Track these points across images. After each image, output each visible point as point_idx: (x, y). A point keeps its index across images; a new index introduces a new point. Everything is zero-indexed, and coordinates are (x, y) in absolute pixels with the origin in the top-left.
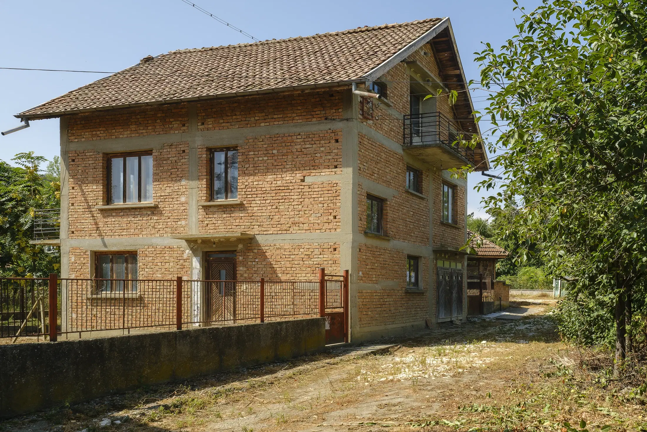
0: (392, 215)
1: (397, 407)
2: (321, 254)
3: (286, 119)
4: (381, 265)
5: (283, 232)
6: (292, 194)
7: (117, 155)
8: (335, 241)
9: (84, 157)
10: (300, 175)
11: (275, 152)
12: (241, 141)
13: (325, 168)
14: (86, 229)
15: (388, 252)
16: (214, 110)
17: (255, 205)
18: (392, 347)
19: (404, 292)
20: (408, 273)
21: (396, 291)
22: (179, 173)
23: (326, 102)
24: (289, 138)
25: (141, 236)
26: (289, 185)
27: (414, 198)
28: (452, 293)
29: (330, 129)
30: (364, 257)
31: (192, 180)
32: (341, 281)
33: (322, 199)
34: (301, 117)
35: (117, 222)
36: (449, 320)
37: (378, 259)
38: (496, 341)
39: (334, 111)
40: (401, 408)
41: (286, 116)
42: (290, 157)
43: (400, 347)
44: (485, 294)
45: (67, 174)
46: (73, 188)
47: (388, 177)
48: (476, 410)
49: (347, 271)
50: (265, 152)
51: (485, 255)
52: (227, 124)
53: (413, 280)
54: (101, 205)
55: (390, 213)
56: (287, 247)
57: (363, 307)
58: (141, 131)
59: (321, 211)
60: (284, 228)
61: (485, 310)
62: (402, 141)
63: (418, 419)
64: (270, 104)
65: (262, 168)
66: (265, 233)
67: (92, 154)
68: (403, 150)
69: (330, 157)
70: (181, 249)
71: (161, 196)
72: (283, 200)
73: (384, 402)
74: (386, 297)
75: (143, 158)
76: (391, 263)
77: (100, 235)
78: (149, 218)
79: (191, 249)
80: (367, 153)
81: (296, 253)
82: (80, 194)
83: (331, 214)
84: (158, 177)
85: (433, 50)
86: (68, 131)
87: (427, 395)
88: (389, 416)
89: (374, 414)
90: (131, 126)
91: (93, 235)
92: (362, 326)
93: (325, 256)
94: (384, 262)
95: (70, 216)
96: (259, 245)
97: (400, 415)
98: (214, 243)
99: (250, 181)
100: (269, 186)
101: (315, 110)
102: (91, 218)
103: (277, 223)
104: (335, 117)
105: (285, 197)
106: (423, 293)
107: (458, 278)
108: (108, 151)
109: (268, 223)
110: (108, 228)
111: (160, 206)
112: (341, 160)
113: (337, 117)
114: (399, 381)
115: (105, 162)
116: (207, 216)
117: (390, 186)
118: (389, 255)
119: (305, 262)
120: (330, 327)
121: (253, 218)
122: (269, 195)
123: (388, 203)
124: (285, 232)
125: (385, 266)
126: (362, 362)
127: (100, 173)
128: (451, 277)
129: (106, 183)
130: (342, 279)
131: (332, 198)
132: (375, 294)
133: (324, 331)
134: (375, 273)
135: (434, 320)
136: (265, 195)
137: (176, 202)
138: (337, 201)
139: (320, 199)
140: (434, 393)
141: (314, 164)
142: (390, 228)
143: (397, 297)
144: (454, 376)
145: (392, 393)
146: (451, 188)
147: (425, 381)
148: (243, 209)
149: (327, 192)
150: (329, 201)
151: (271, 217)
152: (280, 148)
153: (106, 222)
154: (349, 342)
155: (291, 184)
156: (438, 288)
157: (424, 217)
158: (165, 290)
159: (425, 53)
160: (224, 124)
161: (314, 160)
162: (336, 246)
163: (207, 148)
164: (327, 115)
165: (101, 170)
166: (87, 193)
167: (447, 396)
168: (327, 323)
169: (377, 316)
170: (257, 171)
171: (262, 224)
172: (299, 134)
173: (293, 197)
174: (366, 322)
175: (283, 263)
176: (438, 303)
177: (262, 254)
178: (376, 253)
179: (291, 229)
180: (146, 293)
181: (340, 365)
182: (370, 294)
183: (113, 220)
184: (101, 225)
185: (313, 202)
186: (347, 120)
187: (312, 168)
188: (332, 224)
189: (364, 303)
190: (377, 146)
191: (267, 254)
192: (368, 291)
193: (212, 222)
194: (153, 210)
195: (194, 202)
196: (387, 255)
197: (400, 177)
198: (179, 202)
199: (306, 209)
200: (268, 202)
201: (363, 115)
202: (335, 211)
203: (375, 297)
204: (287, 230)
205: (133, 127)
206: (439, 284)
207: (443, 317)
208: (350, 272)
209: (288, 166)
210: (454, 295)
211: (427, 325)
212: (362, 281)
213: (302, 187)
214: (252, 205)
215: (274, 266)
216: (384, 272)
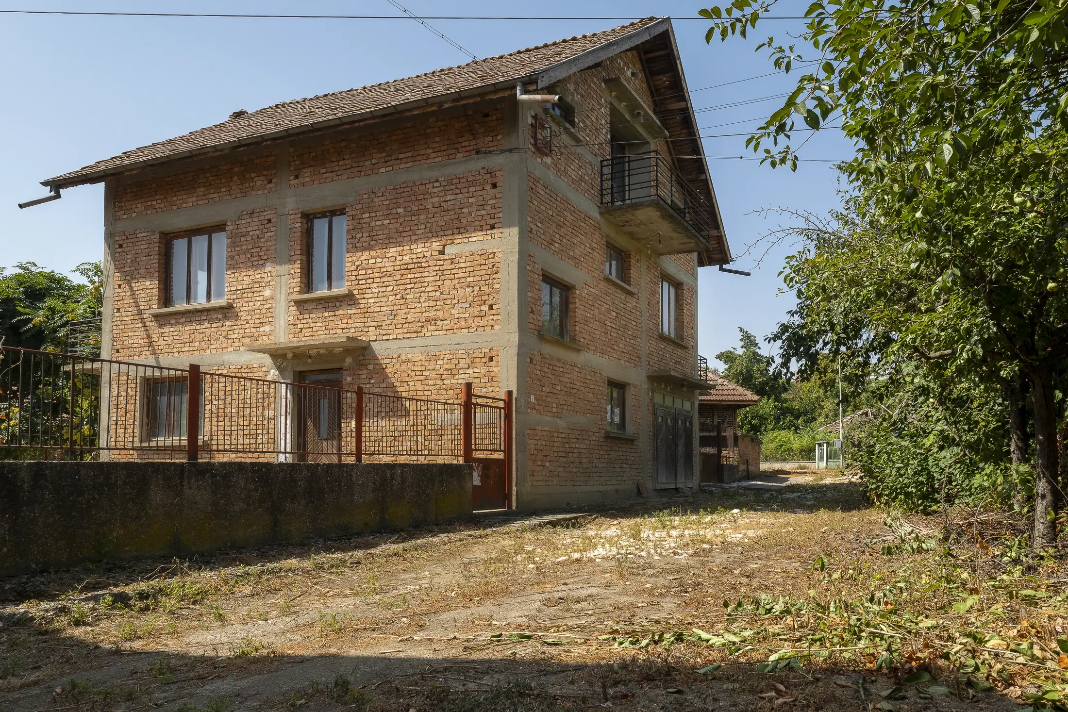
0: (583, 313)
1: (584, 605)
2: (469, 368)
3: (418, 158)
4: (565, 389)
5: (413, 335)
6: (426, 274)
7: (179, 235)
8: (492, 344)
9: (136, 240)
10: (438, 243)
11: (400, 210)
12: (351, 199)
13: (476, 230)
14: (136, 345)
15: (577, 369)
16: (313, 154)
17: (371, 296)
18: (583, 517)
19: (602, 435)
20: (609, 407)
21: (590, 434)
22: (262, 253)
23: (477, 126)
24: (421, 188)
25: (208, 352)
26: (420, 260)
27: (618, 291)
28: (676, 446)
29: (483, 168)
30: (538, 373)
31: (281, 264)
32: (500, 408)
33: (472, 279)
34: (439, 154)
35: (176, 333)
36: (673, 486)
37: (561, 379)
38: (755, 510)
39: (490, 139)
40: (592, 606)
41: (417, 153)
42: (422, 217)
43: (596, 518)
44: (725, 453)
45: (113, 265)
46: (119, 286)
47: (576, 251)
48: (769, 611)
49: (510, 393)
50: (386, 212)
51: (722, 401)
52: (333, 174)
53: (617, 419)
54: (155, 309)
55: (580, 311)
56: (419, 359)
57: (536, 452)
58: (211, 196)
59: (470, 299)
60: (413, 330)
61: (726, 477)
62: (598, 199)
63: (629, 628)
64: (394, 138)
65: (381, 237)
66: (385, 338)
67: (145, 234)
68: (601, 213)
69: (483, 212)
70: (264, 369)
71: (237, 290)
72: (412, 285)
73: (557, 595)
74: (573, 441)
75: (213, 235)
76: (582, 389)
77: (154, 353)
78: (220, 324)
79: (279, 368)
80: (543, 208)
81: (431, 368)
82: (128, 294)
83: (484, 303)
84: (233, 262)
85: (644, 72)
86: (114, 203)
87: (647, 582)
88: (564, 622)
89: (534, 618)
90: (198, 190)
91: (144, 353)
92: (534, 483)
93: (475, 370)
94: (571, 386)
95: (115, 328)
96: (375, 358)
97: (590, 620)
98: (310, 357)
99: (363, 258)
100: (391, 264)
101: (460, 140)
102: (143, 329)
103: (403, 321)
104: (491, 149)
105: (415, 280)
106: (633, 441)
107: (685, 424)
108: (168, 228)
109: (389, 322)
110: (165, 343)
111: (235, 305)
112: (500, 215)
113: (495, 148)
114: (592, 560)
115: (163, 246)
116: (301, 317)
117: (580, 267)
118: (579, 375)
119: (445, 381)
120: (481, 481)
121: (366, 315)
122: (390, 279)
123: (577, 292)
124: (415, 335)
125: (572, 391)
126: (530, 536)
127: (154, 262)
128: (675, 420)
129: (164, 275)
130: (501, 404)
131: (487, 277)
132: (556, 435)
133: (469, 485)
134: (557, 401)
135: (649, 485)
136: (385, 279)
137: (257, 298)
138: (495, 281)
139: (468, 279)
140: (660, 581)
141: (459, 225)
142: (582, 332)
143: (593, 443)
144: (696, 554)
145: (576, 579)
146: (674, 286)
147: (641, 562)
148: (352, 302)
149: (479, 268)
150: (483, 282)
151: (394, 312)
152: (407, 204)
153: (162, 333)
154: (514, 508)
155: (424, 260)
156: (656, 435)
157: (634, 323)
158: (241, 433)
159: (633, 74)
160: (327, 175)
161: (459, 219)
162: (494, 353)
163: (302, 213)
164: (480, 146)
165: (157, 257)
166: (137, 292)
167: (690, 585)
168: (475, 474)
169: (560, 469)
170: (374, 243)
171: (380, 324)
172: (437, 181)
173: (427, 279)
174: (541, 478)
175: (411, 384)
176: (656, 458)
177: (381, 371)
178: (558, 369)
179: (424, 330)
180: (215, 438)
181: (490, 539)
182: (548, 433)
183: (172, 329)
184: (155, 337)
185: (457, 286)
186: (510, 151)
187: (455, 231)
188: (486, 318)
189: (538, 447)
190: (558, 199)
191: (387, 371)
192: (546, 429)
193: (307, 326)
194: (226, 311)
195: (283, 297)
196: (575, 373)
197: (597, 254)
198: (261, 298)
199: (445, 297)
200: (390, 288)
201: (535, 145)
202: (491, 297)
203: (556, 439)
204: (417, 332)
205: (201, 191)
206: (656, 430)
207: (665, 481)
208: (514, 395)
209: (420, 232)
210: (681, 449)
211: (639, 491)
212: (534, 412)
213: (442, 263)
214: (365, 296)
215: (399, 389)
216: (571, 400)
